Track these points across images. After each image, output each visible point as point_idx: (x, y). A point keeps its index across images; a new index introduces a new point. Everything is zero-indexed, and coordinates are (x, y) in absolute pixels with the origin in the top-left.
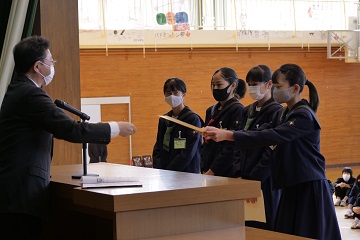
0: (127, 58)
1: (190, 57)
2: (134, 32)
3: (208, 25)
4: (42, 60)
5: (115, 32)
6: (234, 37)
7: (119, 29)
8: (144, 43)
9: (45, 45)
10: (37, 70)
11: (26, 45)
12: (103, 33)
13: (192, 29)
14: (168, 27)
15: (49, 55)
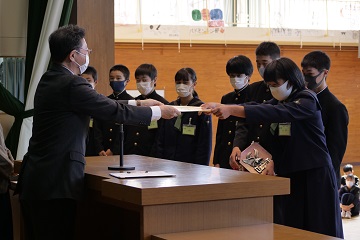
0: (162, 53)
1: (224, 53)
2: (169, 27)
3: (242, 23)
4: (78, 49)
5: (151, 27)
6: (267, 34)
7: (155, 24)
8: (179, 38)
9: (81, 34)
10: (73, 59)
11: (62, 34)
12: (139, 28)
13: (226, 25)
14: (203, 23)
15: (84, 44)
